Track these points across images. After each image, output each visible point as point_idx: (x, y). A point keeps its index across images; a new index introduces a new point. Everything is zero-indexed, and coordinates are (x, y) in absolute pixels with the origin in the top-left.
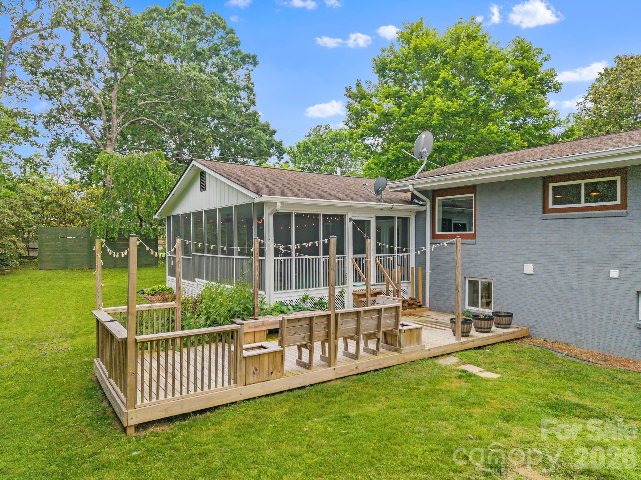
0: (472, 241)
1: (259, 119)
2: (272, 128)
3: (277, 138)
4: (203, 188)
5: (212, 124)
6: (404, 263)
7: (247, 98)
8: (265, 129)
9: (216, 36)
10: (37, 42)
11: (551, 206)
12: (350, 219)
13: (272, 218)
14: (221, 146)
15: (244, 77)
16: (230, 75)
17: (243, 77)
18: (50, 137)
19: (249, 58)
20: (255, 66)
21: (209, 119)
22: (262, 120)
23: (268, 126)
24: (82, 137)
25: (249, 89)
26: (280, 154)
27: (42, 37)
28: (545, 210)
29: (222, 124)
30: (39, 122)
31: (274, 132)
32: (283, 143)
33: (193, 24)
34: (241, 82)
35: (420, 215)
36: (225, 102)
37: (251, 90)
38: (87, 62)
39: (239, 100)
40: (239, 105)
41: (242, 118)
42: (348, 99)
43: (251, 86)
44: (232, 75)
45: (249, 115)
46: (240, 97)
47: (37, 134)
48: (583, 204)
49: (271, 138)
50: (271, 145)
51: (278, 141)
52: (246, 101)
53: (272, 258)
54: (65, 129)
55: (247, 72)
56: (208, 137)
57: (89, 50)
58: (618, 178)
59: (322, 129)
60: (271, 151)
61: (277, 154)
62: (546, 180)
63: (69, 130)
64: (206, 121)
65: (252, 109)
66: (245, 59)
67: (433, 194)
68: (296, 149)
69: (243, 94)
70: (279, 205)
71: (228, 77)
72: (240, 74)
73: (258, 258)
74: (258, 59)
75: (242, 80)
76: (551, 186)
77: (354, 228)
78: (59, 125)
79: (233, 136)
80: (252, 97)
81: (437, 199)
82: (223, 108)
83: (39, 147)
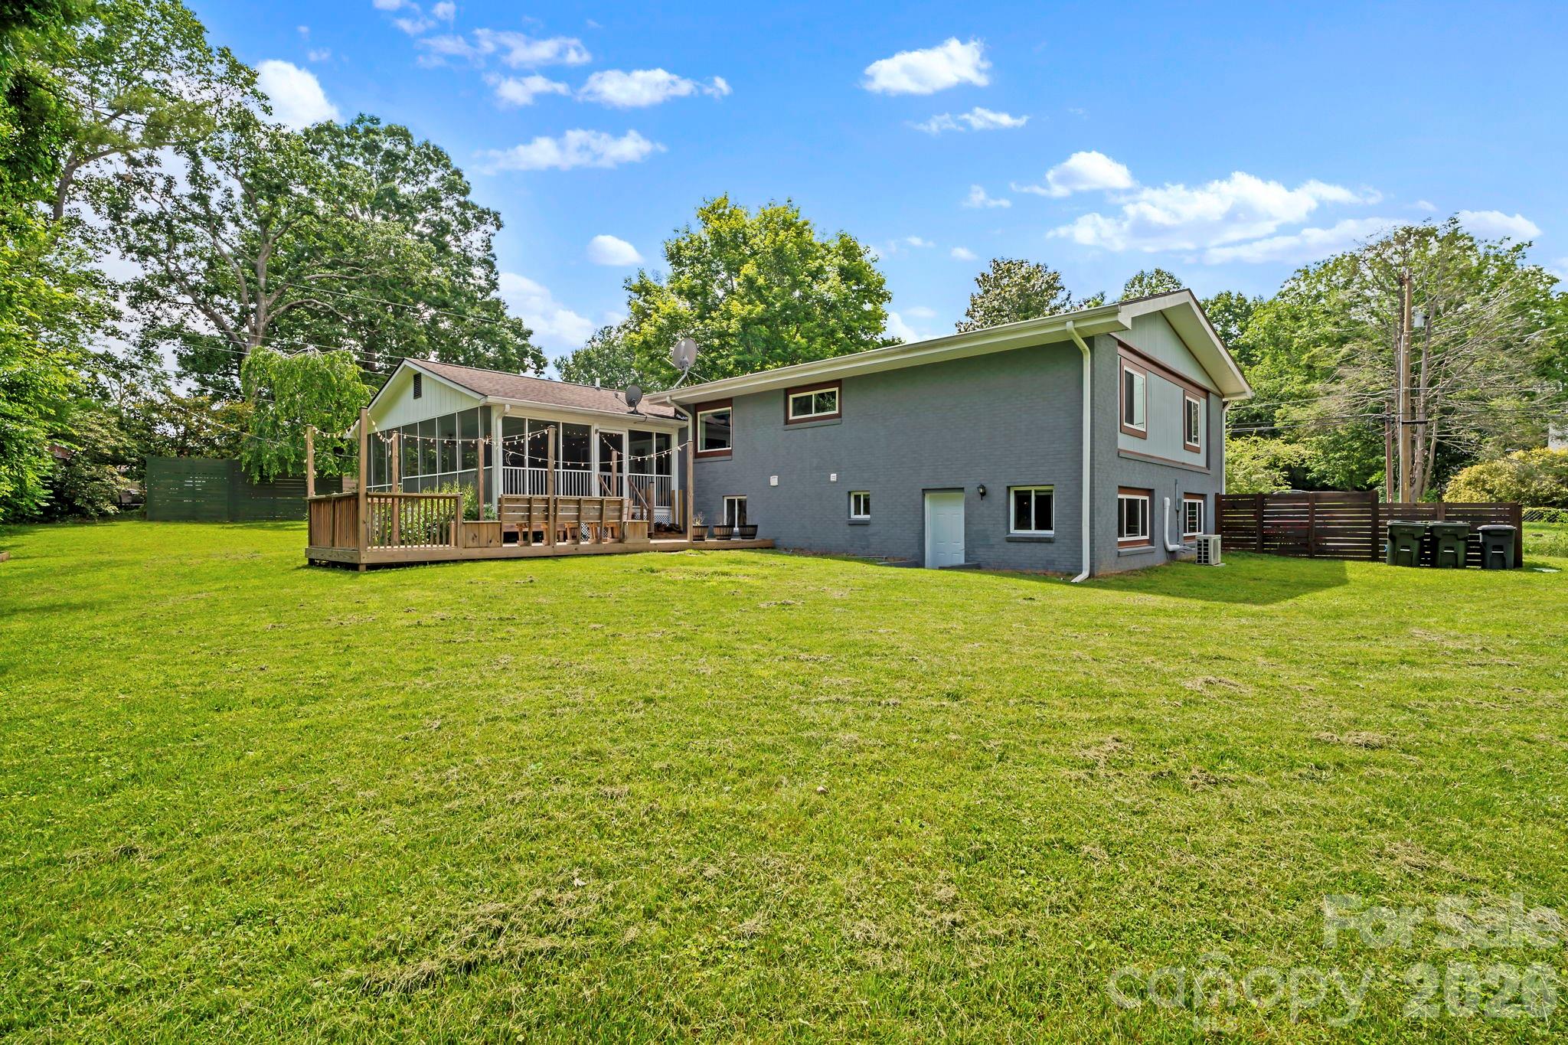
0: (729, 457)
1: (506, 311)
2: (526, 326)
3: (532, 341)
4: (417, 394)
5: (427, 315)
6: (665, 486)
7: (483, 277)
8: (517, 328)
9: (432, 177)
10: (123, 169)
11: (791, 417)
12: (597, 431)
13: (500, 423)
14: (442, 351)
15: (480, 243)
16: (458, 239)
17: (478, 244)
18: (142, 322)
19: (489, 214)
20: (498, 229)
21: (420, 306)
22: (511, 314)
23: (520, 324)
24: (200, 325)
25: (489, 264)
26: (540, 367)
27: (133, 162)
28: (787, 422)
29: (442, 316)
30: (123, 296)
31: (530, 333)
32: (543, 350)
33: (391, 157)
34: (475, 252)
35: (682, 433)
36: (446, 282)
37: (492, 266)
38: (213, 205)
39: (471, 280)
40: (472, 287)
41: (477, 309)
42: (629, 293)
43: (492, 259)
44: (459, 240)
45: (488, 304)
46: (471, 275)
47: (116, 316)
48: (814, 415)
49: (524, 342)
50: (523, 352)
51: (536, 347)
52: (483, 283)
53: (501, 467)
54: (169, 310)
55: (485, 236)
56: (420, 333)
57: (214, 186)
58: (836, 389)
59: (614, 333)
60: (526, 363)
61: (535, 366)
62: (788, 391)
63: (176, 314)
64: (416, 311)
65: (494, 294)
66: (481, 216)
67: (695, 408)
68: (571, 361)
69: (478, 271)
70: (508, 407)
71: (453, 242)
72: (475, 239)
73: (482, 467)
74: (502, 218)
75: (477, 249)
76: (791, 397)
77: (601, 441)
78: (156, 302)
79: (460, 336)
80: (493, 276)
81: (699, 413)
82: (443, 292)
83: (120, 338)
